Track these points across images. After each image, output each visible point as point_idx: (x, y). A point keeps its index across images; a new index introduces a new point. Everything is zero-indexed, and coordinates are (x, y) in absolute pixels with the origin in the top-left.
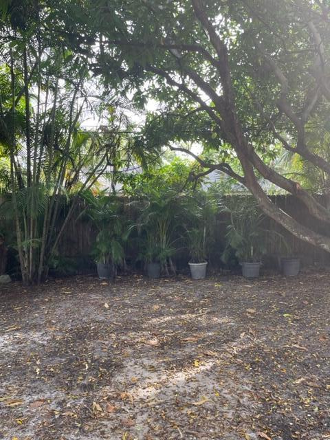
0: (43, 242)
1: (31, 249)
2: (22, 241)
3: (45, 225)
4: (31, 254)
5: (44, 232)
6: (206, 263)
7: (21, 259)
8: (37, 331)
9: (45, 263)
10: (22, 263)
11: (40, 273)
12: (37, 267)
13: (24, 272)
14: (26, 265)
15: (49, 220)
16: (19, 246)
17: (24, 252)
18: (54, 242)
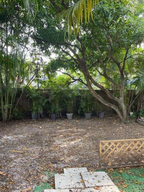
0: (11, 106)
4: (7, 110)
5: (12, 102)
6: (73, 114)
8: (20, 135)
9: (11, 114)
10: (3, 114)
11: (9, 118)
13: (4, 118)
16: (2, 107)
17: (4, 109)
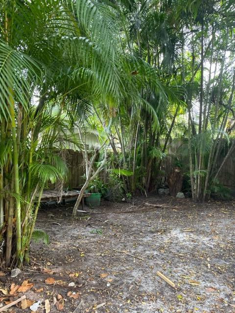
0: (208, 173)
1: (199, 177)
2: (193, 171)
3: (209, 161)
4: (199, 180)
5: (209, 166)
7: (192, 183)
8: (205, 236)
9: (208, 188)
10: (192, 186)
11: (204, 195)
12: (202, 190)
13: (193, 192)
14: (195, 187)
15: (213, 157)
16: (191, 174)
17: (194, 178)
18: (215, 174)
